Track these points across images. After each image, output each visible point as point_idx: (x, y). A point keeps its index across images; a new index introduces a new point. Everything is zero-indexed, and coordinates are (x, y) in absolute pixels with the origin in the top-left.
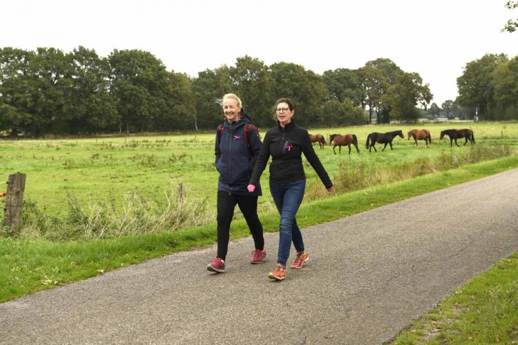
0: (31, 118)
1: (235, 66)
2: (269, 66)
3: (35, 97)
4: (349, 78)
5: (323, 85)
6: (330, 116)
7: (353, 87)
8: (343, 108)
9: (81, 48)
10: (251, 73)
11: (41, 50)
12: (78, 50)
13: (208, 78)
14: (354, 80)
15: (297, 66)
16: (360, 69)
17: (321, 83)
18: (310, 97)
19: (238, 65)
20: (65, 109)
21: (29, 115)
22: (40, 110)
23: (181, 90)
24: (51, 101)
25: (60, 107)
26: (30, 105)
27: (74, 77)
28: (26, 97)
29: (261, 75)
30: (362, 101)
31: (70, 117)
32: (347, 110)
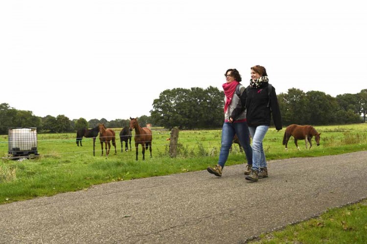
0: (188, 121)
1: (287, 93)
2: (305, 93)
3: (190, 111)
4: (351, 98)
5: (336, 102)
6: (340, 119)
7: (354, 103)
8: (348, 114)
9: (211, 87)
10: (296, 97)
11: (193, 89)
12: (209, 88)
14: (355, 100)
15: (321, 92)
16: (358, 94)
17: (335, 101)
18: (329, 109)
19: (289, 93)
20: (203, 116)
21: (187, 119)
22: (192, 116)
24: (197, 112)
25: (201, 115)
26: (187, 114)
27: (208, 101)
28: (186, 111)
29: (302, 97)
30: (359, 111)
31: (206, 120)
32: (350, 115)
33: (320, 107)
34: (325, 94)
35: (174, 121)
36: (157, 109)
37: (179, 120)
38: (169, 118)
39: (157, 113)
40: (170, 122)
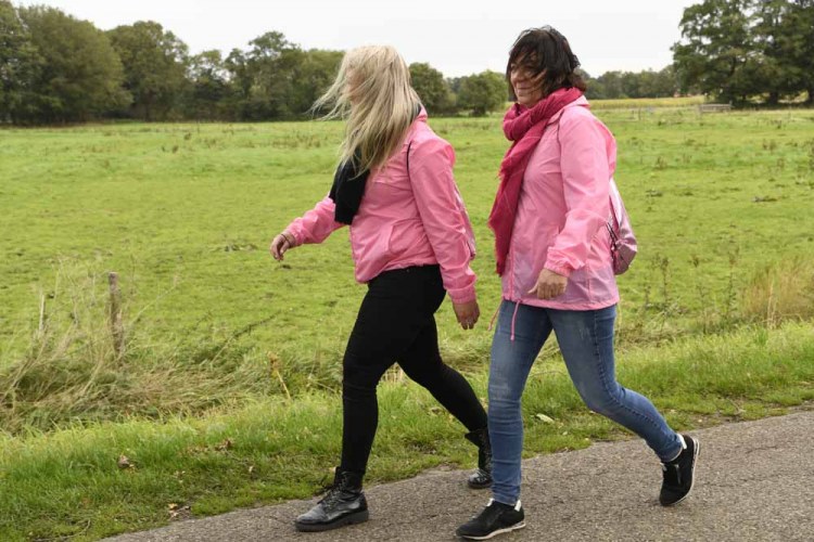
35: (747, 77)
36: (696, 38)
37: (767, 74)
38: (733, 68)
39: (693, 51)
40: (736, 82)
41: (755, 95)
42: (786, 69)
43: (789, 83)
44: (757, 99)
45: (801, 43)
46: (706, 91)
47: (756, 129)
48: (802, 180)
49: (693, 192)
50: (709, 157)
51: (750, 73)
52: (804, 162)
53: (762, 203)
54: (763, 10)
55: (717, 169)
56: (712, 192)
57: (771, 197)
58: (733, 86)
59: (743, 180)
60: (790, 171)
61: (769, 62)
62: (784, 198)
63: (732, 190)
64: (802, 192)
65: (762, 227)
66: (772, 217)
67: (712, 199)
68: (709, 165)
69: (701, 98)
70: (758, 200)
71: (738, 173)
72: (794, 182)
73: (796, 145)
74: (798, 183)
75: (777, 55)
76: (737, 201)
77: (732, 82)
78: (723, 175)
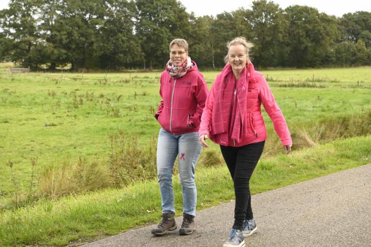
0: (66, 54)
1: (251, 9)
3: (70, 34)
6: (342, 57)
8: (355, 49)
10: (266, 16)
13: (225, 19)
15: (311, 9)
17: (333, 25)
18: (322, 38)
19: (254, 8)
20: (95, 46)
21: (64, 51)
22: (74, 46)
23: (200, 30)
24: (84, 39)
25: (92, 43)
26: (65, 41)
28: (61, 35)
32: (359, 50)
33: (308, 35)
34: (317, 12)
35: (38, 53)
36: (6, 28)
37: (49, 52)
38: (29, 48)
39: (5, 36)
40: (32, 56)
41: (43, 64)
42: (59, 51)
43: (61, 58)
44: (44, 66)
45: (66, 37)
46: (14, 60)
47: (44, 84)
48: (69, 114)
49: (9, 121)
50: (17, 100)
51: (40, 51)
52: (71, 103)
53: (49, 127)
54: (44, 16)
55: (22, 107)
56: (20, 120)
57: (54, 124)
58: (30, 58)
59: (38, 113)
60: (63, 108)
61: (50, 46)
62: (60, 124)
63: (31, 119)
64: (70, 120)
65: (49, 141)
66: (54, 135)
67: (20, 125)
68: (18, 104)
69: (11, 64)
70: (46, 126)
71: (35, 109)
72: (66, 115)
73: (66, 93)
74: (68, 116)
75: (54, 42)
76: (34, 126)
77: (29, 56)
78: (27, 110)
